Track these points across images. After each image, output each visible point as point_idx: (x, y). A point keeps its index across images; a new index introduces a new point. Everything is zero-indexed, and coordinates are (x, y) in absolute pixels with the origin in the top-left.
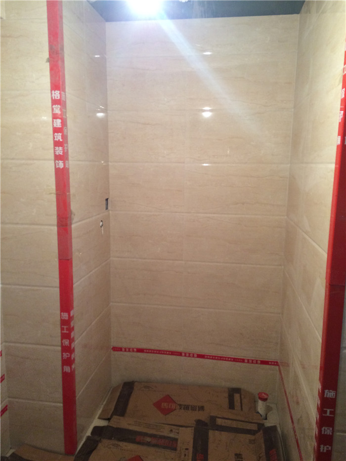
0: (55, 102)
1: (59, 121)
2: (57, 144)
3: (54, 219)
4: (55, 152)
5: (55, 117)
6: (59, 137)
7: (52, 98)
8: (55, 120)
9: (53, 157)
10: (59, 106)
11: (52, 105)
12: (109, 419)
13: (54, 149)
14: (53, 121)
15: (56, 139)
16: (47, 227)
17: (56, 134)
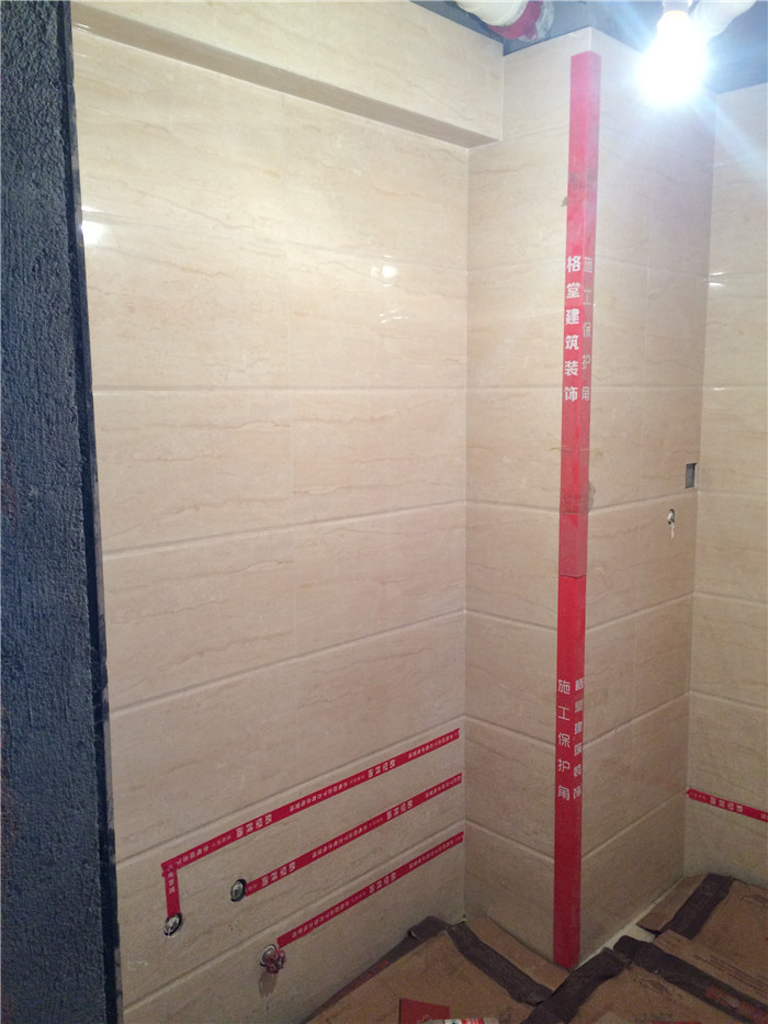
0: (571, 277)
1: (576, 312)
2: (569, 355)
3: (555, 499)
4: (564, 371)
5: (570, 304)
6: (573, 342)
7: (567, 270)
8: (568, 311)
9: (560, 380)
10: (578, 284)
11: (567, 284)
12: (657, 933)
13: (565, 364)
14: (566, 313)
15: (567, 347)
16: (542, 512)
17: (569, 337)
